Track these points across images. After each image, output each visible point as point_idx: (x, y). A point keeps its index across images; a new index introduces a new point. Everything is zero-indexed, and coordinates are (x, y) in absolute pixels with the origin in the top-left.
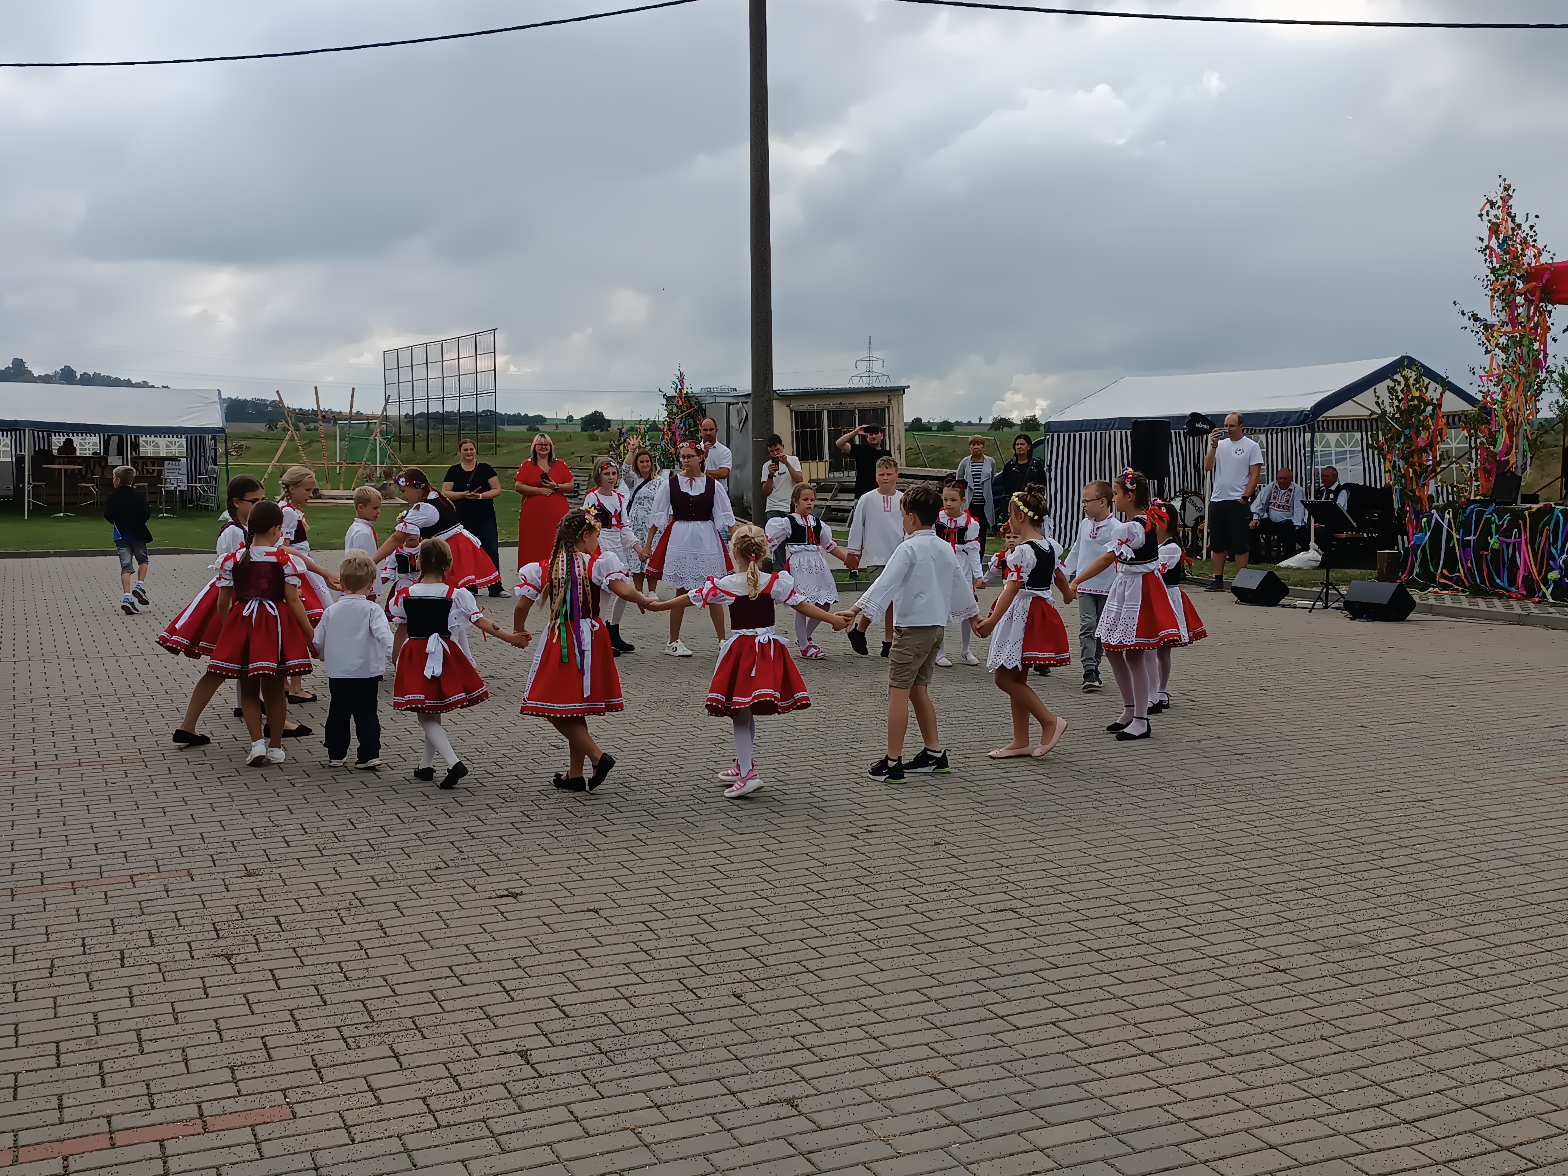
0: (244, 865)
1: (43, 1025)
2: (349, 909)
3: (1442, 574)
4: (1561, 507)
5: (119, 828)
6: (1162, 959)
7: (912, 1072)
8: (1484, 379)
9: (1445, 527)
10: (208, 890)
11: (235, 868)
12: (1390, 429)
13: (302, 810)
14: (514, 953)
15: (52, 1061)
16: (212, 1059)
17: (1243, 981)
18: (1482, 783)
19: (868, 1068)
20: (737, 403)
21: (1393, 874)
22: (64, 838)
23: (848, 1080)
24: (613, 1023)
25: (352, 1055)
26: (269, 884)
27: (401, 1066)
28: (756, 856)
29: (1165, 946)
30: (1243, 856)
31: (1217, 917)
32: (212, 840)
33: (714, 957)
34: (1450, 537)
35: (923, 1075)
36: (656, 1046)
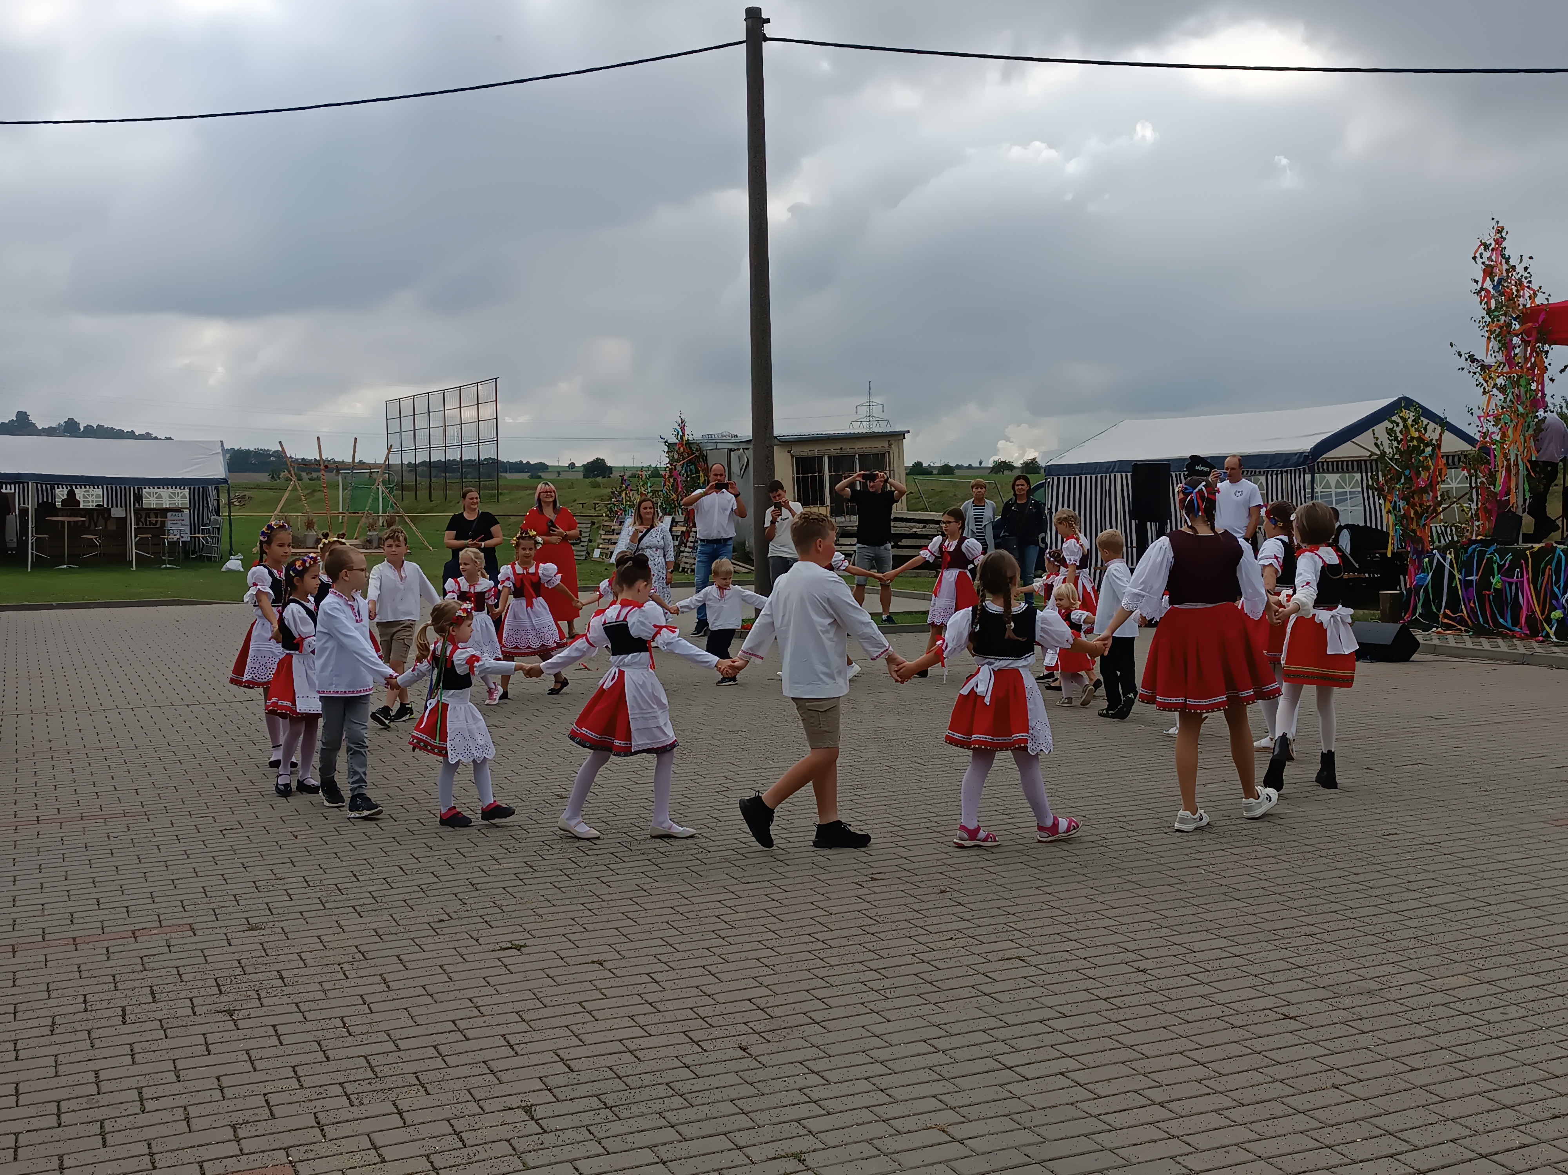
0: (247, 919)
1: (43, 1084)
2: (351, 963)
3: (1445, 614)
4: (1562, 547)
5: (121, 882)
6: (1171, 1006)
7: (921, 1125)
8: (1482, 419)
9: (1447, 566)
10: (211, 945)
11: (237, 922)
12: (1390, 470)
13: (304, 863)
14: (518, 1007)
15: (52, 1121)
16: (214, 1117)
17: (1253, 1028)
18: (1489, 825)
19: (876, 1121)
20: (738, 449)
21: (1402, 918)
22: (66, 893)
23: (856, 1133)
24: (618, 1077)
25: (356, 1112)
26: (272, 938)
27: (404, 1123)
28: (761, 906)
29: (1173, 994)
30: (1250, 901)
31: (1226, 963)
32: (213, 894)
33: (720, 1009)
34: (1452, 577)
35: (931, 1128)
36: (661, 1101)
